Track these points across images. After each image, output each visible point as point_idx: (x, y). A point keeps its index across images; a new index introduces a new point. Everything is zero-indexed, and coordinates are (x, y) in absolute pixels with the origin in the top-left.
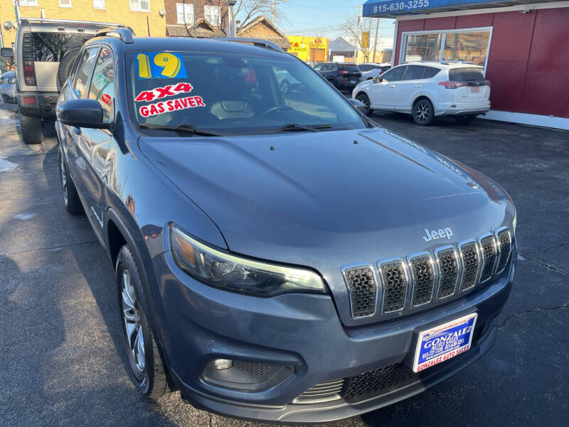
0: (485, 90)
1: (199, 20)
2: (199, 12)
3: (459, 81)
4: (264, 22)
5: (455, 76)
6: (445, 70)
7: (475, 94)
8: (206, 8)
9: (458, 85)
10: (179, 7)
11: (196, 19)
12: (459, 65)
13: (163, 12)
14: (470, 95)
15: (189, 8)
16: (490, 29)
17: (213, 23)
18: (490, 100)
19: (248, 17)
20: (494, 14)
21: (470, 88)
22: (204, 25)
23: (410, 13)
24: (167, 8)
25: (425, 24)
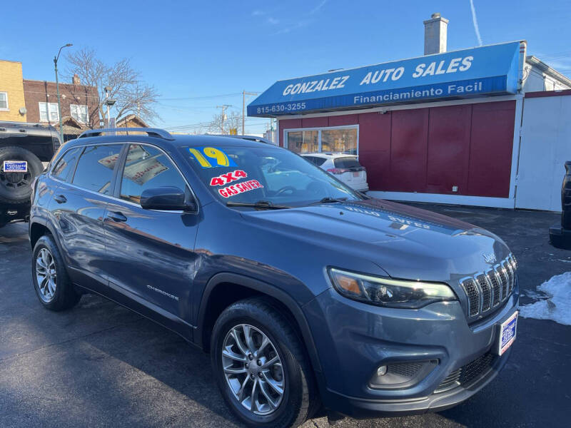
0: (363, 174)
1: (65, 118)
2: (64, 110)
3: (343, 168)
4: (135, 120)
5: (340, 164)
6: (331, 159)
7: (357, 178)
8: (72, 106)
9: (343, 171)
10: (42, 106)
11: (61, 117)
12: (340, 155)
13: (24, 110)
14: (353, 179)
15: (53, 108)
16: (357, 126)
17: (80, 121)
18: (367, 182)
19: (120, 115)
20: (358, 114)
21: (352, 173)
22: (72, 123)
23: (290, 114)
24: (27, 106)
25: (303, 123)
